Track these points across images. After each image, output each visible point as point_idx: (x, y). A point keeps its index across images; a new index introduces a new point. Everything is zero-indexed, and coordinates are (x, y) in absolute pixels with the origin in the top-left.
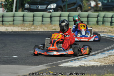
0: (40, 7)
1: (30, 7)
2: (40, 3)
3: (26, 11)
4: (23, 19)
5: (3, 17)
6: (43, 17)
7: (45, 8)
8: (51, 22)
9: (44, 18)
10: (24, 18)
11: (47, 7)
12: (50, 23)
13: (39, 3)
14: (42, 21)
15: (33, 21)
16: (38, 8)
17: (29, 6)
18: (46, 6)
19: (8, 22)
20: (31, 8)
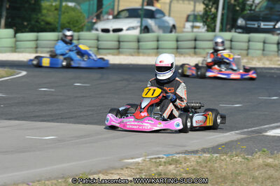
0: (263, 25)
1: (246, 24)
2: (263, 18)
3: (240, 30)
4: (231, 45)
5: (195, 40)
6: (264, 43)
7: (271, 27)
8: (278, 52)
9: (266, 45)
10: (233, 43)
11: (275, 25)
12: (276, 53)
13: (261, 18)
14: (264, 50)
15: (248, 49)
16: (259, 26)
17: (244, 22)
18: (273, 23)
19: (204, 49)
20: (249, 26)
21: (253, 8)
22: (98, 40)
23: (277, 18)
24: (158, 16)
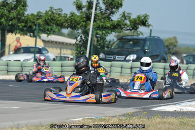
0: (117, 57)
1: (106, 57)
2: (117, 53)
6: (122, 68)
7: (123, 59)
11: (126, 57)
17: (104, 56)
18: (124, 57)
21: (110, 47)
22: (8, 66)
23: (127, 53)
24: (44, 52)
